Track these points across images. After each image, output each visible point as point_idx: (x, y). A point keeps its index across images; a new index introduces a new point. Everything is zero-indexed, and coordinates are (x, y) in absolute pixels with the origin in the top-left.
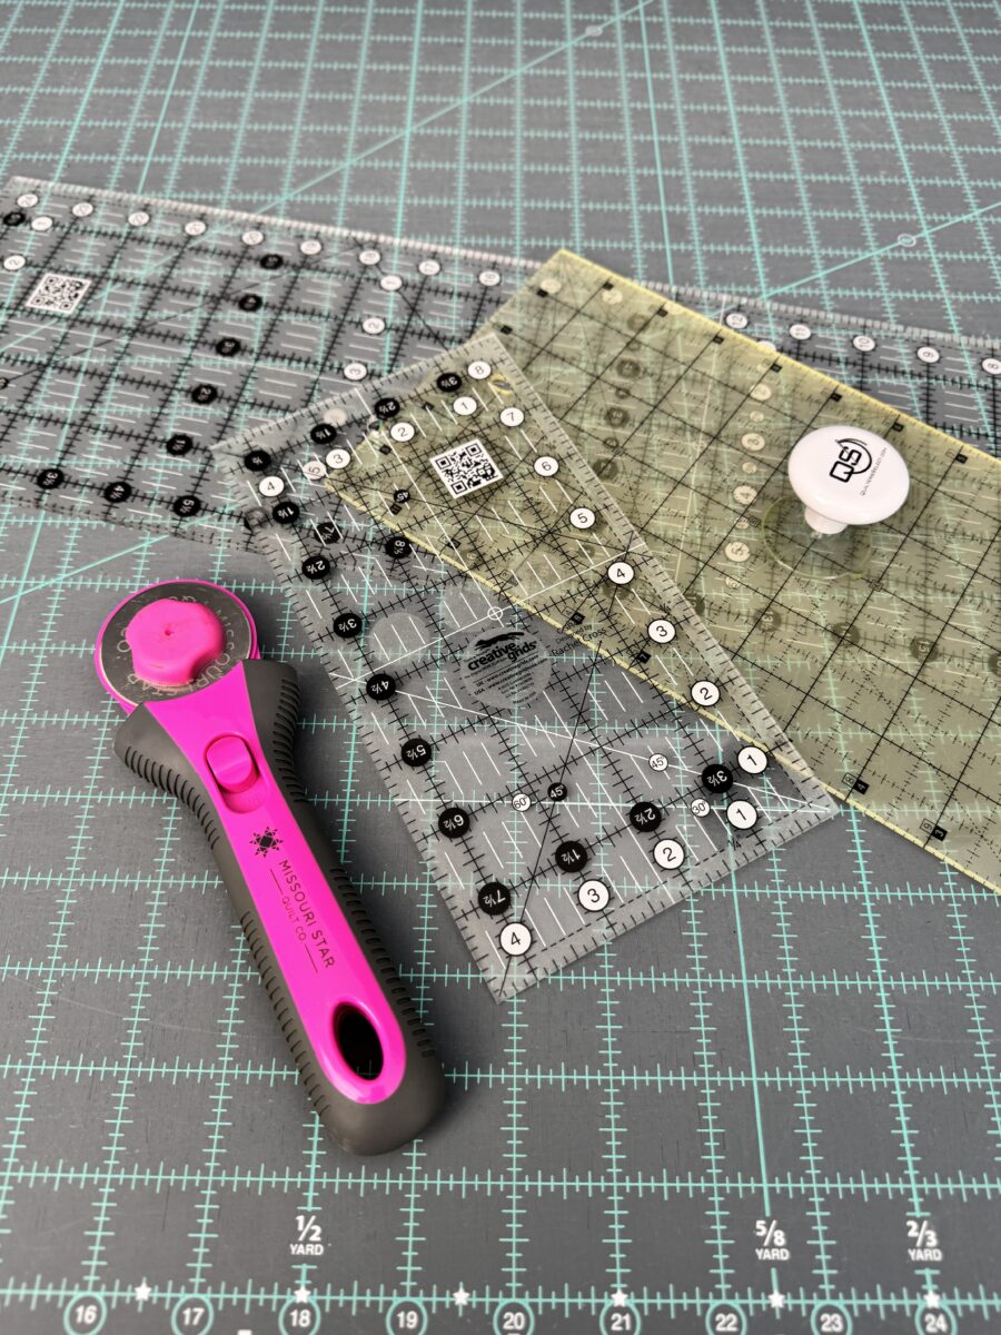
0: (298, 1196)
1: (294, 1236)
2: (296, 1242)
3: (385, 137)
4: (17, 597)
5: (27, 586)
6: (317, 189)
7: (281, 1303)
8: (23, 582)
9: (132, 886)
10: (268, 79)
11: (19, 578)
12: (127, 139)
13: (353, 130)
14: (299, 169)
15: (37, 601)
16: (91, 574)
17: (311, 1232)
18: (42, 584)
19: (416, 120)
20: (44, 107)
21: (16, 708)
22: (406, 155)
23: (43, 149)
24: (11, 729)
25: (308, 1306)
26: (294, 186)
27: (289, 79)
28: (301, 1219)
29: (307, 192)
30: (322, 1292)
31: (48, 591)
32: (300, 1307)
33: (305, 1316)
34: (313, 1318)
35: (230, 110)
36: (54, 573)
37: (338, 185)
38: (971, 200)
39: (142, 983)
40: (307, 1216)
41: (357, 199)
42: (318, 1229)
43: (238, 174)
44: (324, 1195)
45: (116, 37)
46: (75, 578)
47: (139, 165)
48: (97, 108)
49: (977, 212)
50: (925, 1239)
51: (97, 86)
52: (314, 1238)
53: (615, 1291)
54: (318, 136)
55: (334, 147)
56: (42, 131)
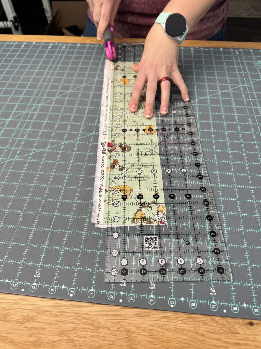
0: (37, 267)
1: (35, 274)
2: (35, 275)
3: (91, 80)
4: (7, 161)
5: (9, 160)
6: (76, 90)
7: (30, 285)
8: (8, 159)
9: (18, 212)
10: (71, 69)
11: (8, 158)
12: (42, 80)
13: (85, 79)
14: (73, 86)
15: (10, 162)
16: (21, 158)
17: (38, 273)
18: (12, 159)
19: (98, 77)
20: (28, 73)
21: (3, 181)
22: (95, 84)
23: (26, 81)
24: (1, 184)
25: (35, 286)
26: (72, 89)
27: (75, 69)
28: (37, 271)
29: (74, 90)
30: (38, 284)
31: (12, 161)
32: (34, 286)
33: (34, 287)
34: (36, 288)
35: (62, 74)
36: (14, 157)
37: (81, 89)
38: (208, 94)
39: (16, 229)
40: (38, 271)
41: (84, 92)
42: (39, 273)
43: (62, 87)
44: (42, 267)
45: (44, 61)
46: (18, 158)
47: (43, 84)
48: (38, 74)
49: (208, 96)
50: (153, 285)
51: (38, 70)
52: (39, 274)
53: (91, 289)
54: (79, 80)
55: (81, 82)
56: (26, 78)
